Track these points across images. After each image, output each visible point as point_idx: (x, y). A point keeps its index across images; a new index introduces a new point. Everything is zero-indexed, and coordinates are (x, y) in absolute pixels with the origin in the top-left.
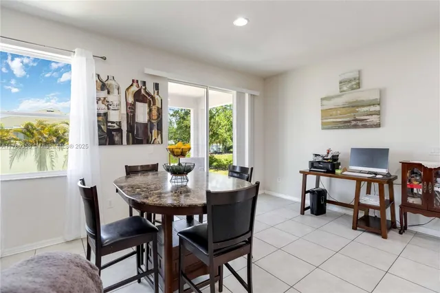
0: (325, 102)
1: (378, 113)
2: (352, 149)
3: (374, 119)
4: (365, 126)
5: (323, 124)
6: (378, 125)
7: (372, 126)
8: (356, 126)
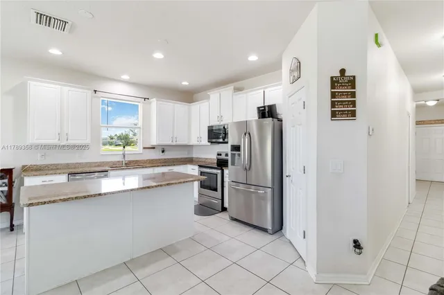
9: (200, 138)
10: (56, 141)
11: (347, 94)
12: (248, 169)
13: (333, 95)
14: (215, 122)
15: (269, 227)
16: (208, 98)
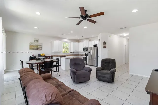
0: (31, 44)
1: (41, 48)
2: (38, 54)
3: (41, 49)
4: (39, 50)
5: (30, 49)
6: (41, 50)
7: (40, 50)
8: (37, 50)
9: (81, 50)
10: (57, 51)
11: (105, 45)
12: (92, 56)
13: (103, 45)
14: (85, 47)
15: (95, 65)
16: (83, 42)
